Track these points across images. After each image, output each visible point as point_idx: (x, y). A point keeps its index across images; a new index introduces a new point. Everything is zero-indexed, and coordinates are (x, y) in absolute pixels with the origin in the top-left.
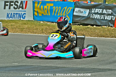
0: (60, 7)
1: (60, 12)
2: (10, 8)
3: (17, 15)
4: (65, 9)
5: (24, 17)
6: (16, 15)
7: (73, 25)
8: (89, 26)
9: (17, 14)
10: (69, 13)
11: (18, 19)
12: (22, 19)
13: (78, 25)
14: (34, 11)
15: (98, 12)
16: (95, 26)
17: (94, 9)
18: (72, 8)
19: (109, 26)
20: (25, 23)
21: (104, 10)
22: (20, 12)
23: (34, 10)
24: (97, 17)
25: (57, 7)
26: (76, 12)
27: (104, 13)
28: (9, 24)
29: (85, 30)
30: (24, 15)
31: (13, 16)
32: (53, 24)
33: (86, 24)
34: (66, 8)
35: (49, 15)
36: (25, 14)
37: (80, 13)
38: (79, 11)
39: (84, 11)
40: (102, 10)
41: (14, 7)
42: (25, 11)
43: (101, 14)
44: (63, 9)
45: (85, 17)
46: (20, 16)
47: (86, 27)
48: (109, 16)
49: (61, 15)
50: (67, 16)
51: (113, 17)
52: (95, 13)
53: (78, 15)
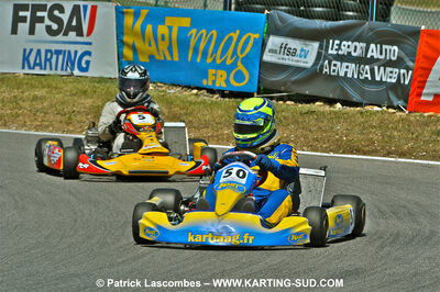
0: (214, 32)
1: (215, 51)
2: (32, 31)
3: (57, 58)
4: (231, 39)
5: (84, 66)
6: (55, 56)
8: (318, 103)
9: (58, 52)
10: (247, 56)
11: (64, 73)
12: (76, 72)
14: (121, 43)
16: (339, 105)
17: (337, 42)
18: (257, 36)
19: (388, 108)
20: (85, 92)
21: (372, 46)
22: (72, 48)
23: (122, 41)
24: (346, 73)
25: (204, 31)
26: (271, 51)
27: (372, 57)
28: (27, 93)
30: (86, 58)
31: (46, 60)
32: (187, 93)
33: (307, 95)
34: (235, 36)
35: (176, 59)
36: (88, 53)
37: (286, 57)
39: (302, 50)
40: (364, 45)
41: (48, 28)
42: (90, 44)
43: (361, 61)
44: (226, 38)
45: (304, 69)
46: (70, 60)
47: (306, 107)
48: (391, 69)
49: (219, 61)
50: (240, 66)
51: (403, 71)
52: (341, 58)
53: (281, 62)
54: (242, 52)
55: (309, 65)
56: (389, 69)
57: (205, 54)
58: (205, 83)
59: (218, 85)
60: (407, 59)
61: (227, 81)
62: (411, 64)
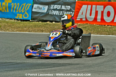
0: (19, 4)
1: (19, 9)
4: (23, 5)
7: (32, 21)
8: (48, 22)
10: (28, 10)
13: (37, 21)
15: (56, 8)
16: (54, 22)
17: (53, 5)
18: (31, 4)
21: (63, 6)
24: (56, 13)
25: (16, 4)
26: (35, 8)
27: (63, 9)
29: (44, 26)
32: (11, 20)
33: (45, 20)
35: (8, 11)
37: (39, 10)
38: (38, 7)
39: (43, 8)
40: (60, 6)
43: (60, 10)
45: (44, 13)
47: (45, 23)
48: (68, 12)
49: (20, 12)
50: (26, 13)
51: (71, 13)
52: (54, 10)
53: (37, 11)
54: (26, 9)
55: (45, 12)
56: (67, 12)
57: (16, 10)
58: (16, 18)
59: (20, 18)
60: (72, 9)
61: (22, 17)
62: (74, 11)
